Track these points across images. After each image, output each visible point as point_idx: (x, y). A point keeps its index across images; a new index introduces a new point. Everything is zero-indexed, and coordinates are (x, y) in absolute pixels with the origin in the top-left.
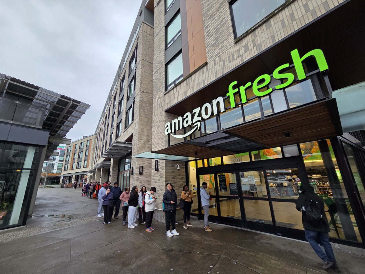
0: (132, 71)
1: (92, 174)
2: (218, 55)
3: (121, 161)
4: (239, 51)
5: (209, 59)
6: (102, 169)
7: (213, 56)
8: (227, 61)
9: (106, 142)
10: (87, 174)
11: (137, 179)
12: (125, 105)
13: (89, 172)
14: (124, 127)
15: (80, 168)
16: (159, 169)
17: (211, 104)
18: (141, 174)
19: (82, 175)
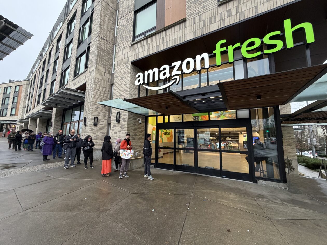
0: (86, 12)
1: (23, 124)
2: (199, 14)
3: (66, 112)
4: (221, 14)
5: (189, 16)
6: (38, 119)
7: (193, 14)
8: (208, 22)
9: (45, 90)
10: (16, 123)
11: (91, 130)
12: (75, 51)
13: (19, 122)
14: (73, 75)
15: (6, 116)
16: (121, 121)
17: (195, 59)
18: (95, 125)
19: (7, 124)
